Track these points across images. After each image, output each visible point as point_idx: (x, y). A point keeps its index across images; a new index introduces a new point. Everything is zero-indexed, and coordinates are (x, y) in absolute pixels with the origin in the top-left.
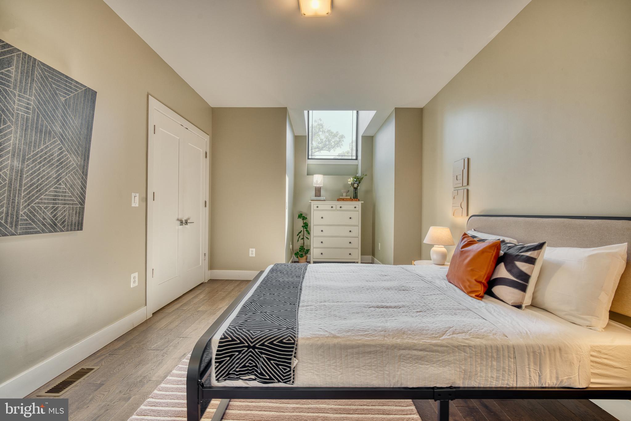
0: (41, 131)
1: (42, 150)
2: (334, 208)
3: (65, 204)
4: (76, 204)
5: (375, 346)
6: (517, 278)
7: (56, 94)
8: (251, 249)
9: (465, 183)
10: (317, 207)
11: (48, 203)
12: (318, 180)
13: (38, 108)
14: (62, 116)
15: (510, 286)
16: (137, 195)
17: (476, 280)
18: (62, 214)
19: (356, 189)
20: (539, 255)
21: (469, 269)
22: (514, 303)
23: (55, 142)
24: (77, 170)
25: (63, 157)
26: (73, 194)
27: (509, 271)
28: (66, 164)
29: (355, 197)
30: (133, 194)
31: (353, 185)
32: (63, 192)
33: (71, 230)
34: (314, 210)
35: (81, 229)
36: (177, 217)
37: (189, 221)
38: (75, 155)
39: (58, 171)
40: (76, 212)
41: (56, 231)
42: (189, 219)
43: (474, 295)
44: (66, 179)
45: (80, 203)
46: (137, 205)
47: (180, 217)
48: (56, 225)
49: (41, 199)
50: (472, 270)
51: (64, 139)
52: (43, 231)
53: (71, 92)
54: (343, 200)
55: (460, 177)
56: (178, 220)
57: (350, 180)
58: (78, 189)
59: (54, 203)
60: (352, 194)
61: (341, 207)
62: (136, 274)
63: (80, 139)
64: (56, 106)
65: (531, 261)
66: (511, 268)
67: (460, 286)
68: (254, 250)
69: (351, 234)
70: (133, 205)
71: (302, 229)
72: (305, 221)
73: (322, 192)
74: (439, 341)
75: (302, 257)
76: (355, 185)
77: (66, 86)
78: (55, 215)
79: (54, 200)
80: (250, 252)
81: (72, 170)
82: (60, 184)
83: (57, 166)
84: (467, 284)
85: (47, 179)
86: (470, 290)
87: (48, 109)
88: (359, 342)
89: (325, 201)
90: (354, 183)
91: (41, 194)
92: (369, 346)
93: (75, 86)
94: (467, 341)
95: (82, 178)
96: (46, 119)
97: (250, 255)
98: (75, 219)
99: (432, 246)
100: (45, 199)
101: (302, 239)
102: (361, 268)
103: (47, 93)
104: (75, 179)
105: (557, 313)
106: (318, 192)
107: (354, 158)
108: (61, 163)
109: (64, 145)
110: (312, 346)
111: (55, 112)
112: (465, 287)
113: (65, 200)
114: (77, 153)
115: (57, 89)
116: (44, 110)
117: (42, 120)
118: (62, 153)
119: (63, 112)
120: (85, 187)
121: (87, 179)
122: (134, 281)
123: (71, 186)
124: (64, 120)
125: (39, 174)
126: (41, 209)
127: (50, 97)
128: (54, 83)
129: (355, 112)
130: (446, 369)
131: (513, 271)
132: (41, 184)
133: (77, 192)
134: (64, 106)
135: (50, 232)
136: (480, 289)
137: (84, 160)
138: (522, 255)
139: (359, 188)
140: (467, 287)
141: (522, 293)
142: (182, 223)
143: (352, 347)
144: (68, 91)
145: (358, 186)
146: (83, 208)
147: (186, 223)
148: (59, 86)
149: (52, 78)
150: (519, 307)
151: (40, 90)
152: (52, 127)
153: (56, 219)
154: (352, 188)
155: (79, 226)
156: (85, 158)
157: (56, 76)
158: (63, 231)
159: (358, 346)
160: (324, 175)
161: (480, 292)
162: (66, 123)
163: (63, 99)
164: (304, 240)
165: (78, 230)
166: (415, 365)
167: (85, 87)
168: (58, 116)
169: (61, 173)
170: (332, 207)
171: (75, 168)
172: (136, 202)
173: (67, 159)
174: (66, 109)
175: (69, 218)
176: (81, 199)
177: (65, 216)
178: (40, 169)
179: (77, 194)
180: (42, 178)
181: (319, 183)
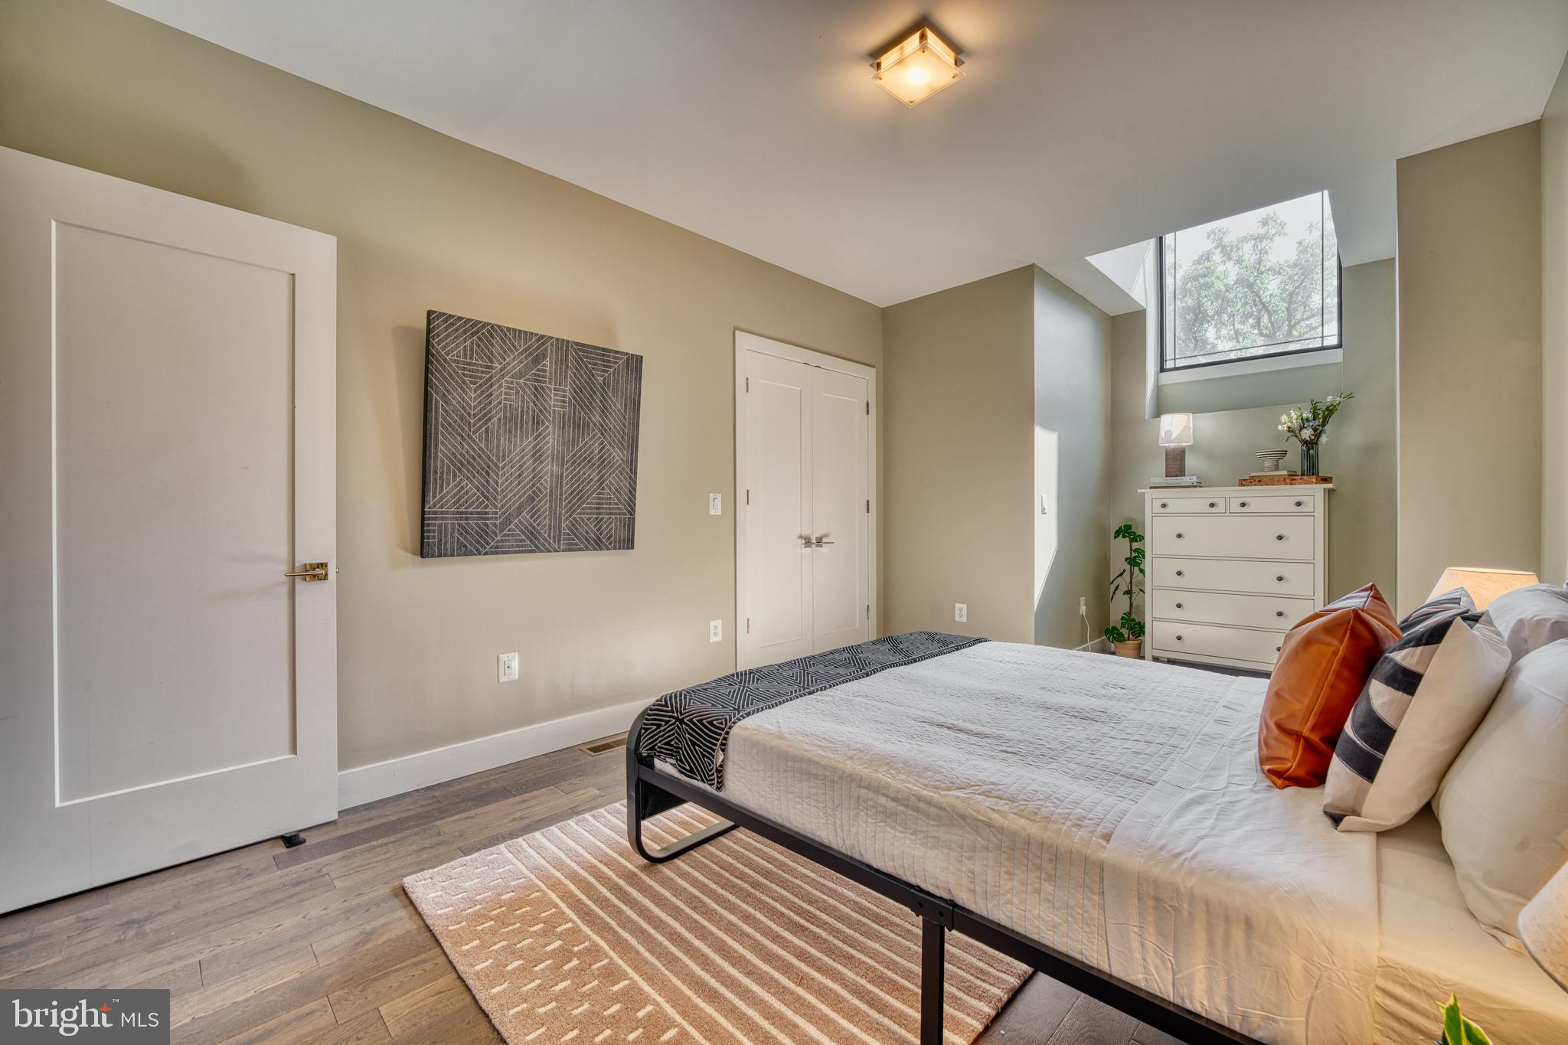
0: (579, 426)
1: (581, 449)
2: (1220, 508)
3: (610, 514)
4: (624, 514)
5: (825, 767)
6: (1356, 730)
7: (593, 375)
8: (958, 606)
10: (1164, 505)
11: (591, 514)
12: (1174, 428)
13: (574, 398)
14: (601, 401)
16: (719, 496)
18: (607, 527)
19: (1311, 444)
20: (1426, 660)
22: (1331, 806)
23: (594, 435)
24: (623, 468)
25: (605, 453)
26: (620, 501)
28: (610, 462)
29: (1311, 468)
30: (712, 496)
31: (1296, 432)
32: (607, 498)
33: (620, 548)
34: (1154, 515)
35: (632, 548)
36: (799, 533)
37: (824, 540)
38: (620, 449)
39: (600, 472)
40: (625, 524)
41: (601, 549)
42: (826, 536)
44: (610, 481)
45: (629, 512)
46: (719, 513)
47: (805, 532)
48: (601, 541)
49: (583, 509)
51: (605, 430)
52: (588, 549)
53: (610, 367)
54: (1259, 481)
56: (801, 537)
57: (1287, 419)
58: (625, 493)
59: (597, 514)
60: (1295, 458)
62: (719, 623)
63: (625, 426)
64: (593, 391)
65: (1410, 684)
68: (964, 606)
69: (1281, 588)
70: (712, 512)
71: (1127, 567)
72: (1135, 545)
73: (1191, 462)
74: (935, 795)
75: (1120, 641)
76: (1306, 431)
77: (604, 360)
78: (599, 529)
79: (597, 509)
80: (957, 612)
81: (616, 469)
82: (603, 488)
83: (599, 466)
85: (589, 483)
87: (585, 396)
88: (805, 753)
89: (1194, 487)
90: (1304, 427)
91: (583, 503)
92: (818, 764)
93: (615, 358)
95: (631, 477)
96: (583, 409)
97: (957, 619)
98: (623, 534)
100: (587, 508)
101: (1126, 593)
103: (583, 377)
104: (621, 481)
106: (1176, 462)
108: (603, 462)
109: (605, 438)
110: (745, 739)
111: (593, 398)
113: (610, 509)
114: (622, 445)
115: (593, 368)
116: (581, 399)
117: (579, 412)
118: (603, 448)
119: (602, 395)
120: (635, 490)
121: (636, 478)
122: (716, 630)
123: (617, 490)
124: (604, 405)
125: (579, 478)
126: (583, 521)
127: (586, 381)
128: (590, 363)
130: (931, 854)
132: (581, 491)
133: (625, 497)
134: (602, 388)
135: (595, 549)
136: (1291, 755)
137: (632, 453)
139: (1324, 439)
141: (1360, 779)
142: (808, 542)
143: (795, 759)
144: (607, 366)
145: (1320, 433)
146: (634, 519)
147: (819, 541)
148: (596, 364)
149: (587, 357)
150: (1339, 819)
151: (575, 376)
152: (590, 418)
153: (601, 534)
154: (1295, 444)
155: (629, 543)
156: (632, 451)
157: (591, 353)
158: (610, 549)
159: (802, 760)
161: (1289, 765)
162: (607, 409)
163: (601, 379)
164: (1130, 598)
165: (628, 548)
166: (880, 824)
167: (627, 354)
168: (596, 403)
169: (604, 474)
170: (1212, 505)
171: (620, 465)
172: (716, 508)
173: (610, 455)
174: (605, 391)
175: (616, 532)
176: (629, 505)
177: (611, 530)
178: (580, 472)
179: (625, 500)
180: (582, 482)
181: (1173, 437)
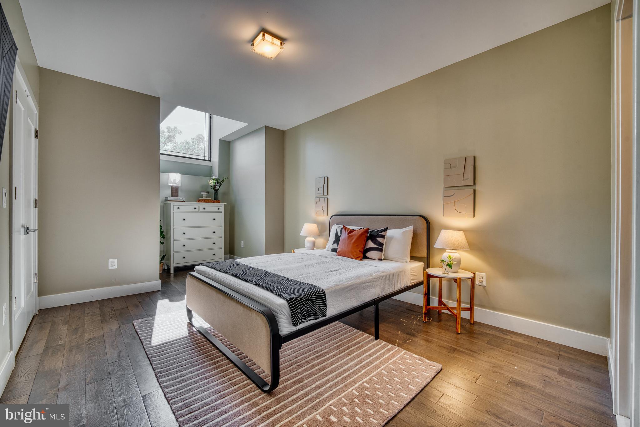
2: (197, 210)
6: (379, 246)
8: (110, 261)
9: (326, 194)
10: (179, 208)
12: (175, 179)
15: (376, 251)
17: (359, 251)
19: (216, 191)
20: (386, 233)
21: (356, 245)
22: (379, 258)
27: (374, 243)
29: (216, 199)
30: (4, 191)
31: (214, 187)
34: (175, 212)
36: (22, 223)
43: (359, 259)
46: (6, 206)
47: (24, 223)
50: (357, 246)
54: (204, 201)
55: (321, 189)
56: (23, 226)
57: (212, 183)
60: (212, 195)
61: (204, 209)
62: (6, 306)
65: (383, 237)
66: (375, 241)
67: (351, 256)
68: (116, 261)
69: (214, 235)
76: (216, 186)
80: (110, 264)
84: (355, 254)
86: (356, 257)
89: (184, 201)
90: (216, 185)
94: (381, 275)
97: (110, 268)
99: (306, 237)
102: (279, 257)
105: (393, 260)
106: (175, 191)
107: (207, 159)
110: (331, 292)
112: (354, 256)
122: (5, 315)
129: (207, 115)
130: (377, 289)
131: (376, 243)
136: (361, 255)
138: (379, 235)
140: (355, 255)
141: (381, 253)
142: (26, 230)
145: (219, 188)
150: (381, 260)
154: (212, 190)
160: (182, 174)
161: (361, 257)
170: (195, 209)
172: (6, 202)
181: (177, 182)
